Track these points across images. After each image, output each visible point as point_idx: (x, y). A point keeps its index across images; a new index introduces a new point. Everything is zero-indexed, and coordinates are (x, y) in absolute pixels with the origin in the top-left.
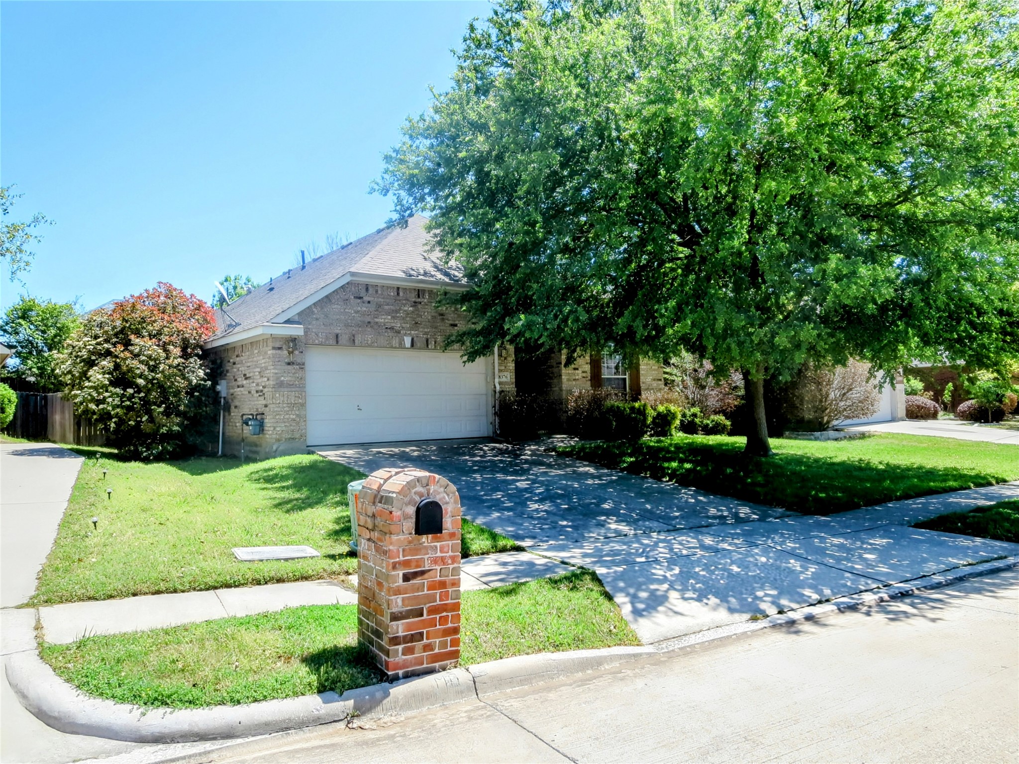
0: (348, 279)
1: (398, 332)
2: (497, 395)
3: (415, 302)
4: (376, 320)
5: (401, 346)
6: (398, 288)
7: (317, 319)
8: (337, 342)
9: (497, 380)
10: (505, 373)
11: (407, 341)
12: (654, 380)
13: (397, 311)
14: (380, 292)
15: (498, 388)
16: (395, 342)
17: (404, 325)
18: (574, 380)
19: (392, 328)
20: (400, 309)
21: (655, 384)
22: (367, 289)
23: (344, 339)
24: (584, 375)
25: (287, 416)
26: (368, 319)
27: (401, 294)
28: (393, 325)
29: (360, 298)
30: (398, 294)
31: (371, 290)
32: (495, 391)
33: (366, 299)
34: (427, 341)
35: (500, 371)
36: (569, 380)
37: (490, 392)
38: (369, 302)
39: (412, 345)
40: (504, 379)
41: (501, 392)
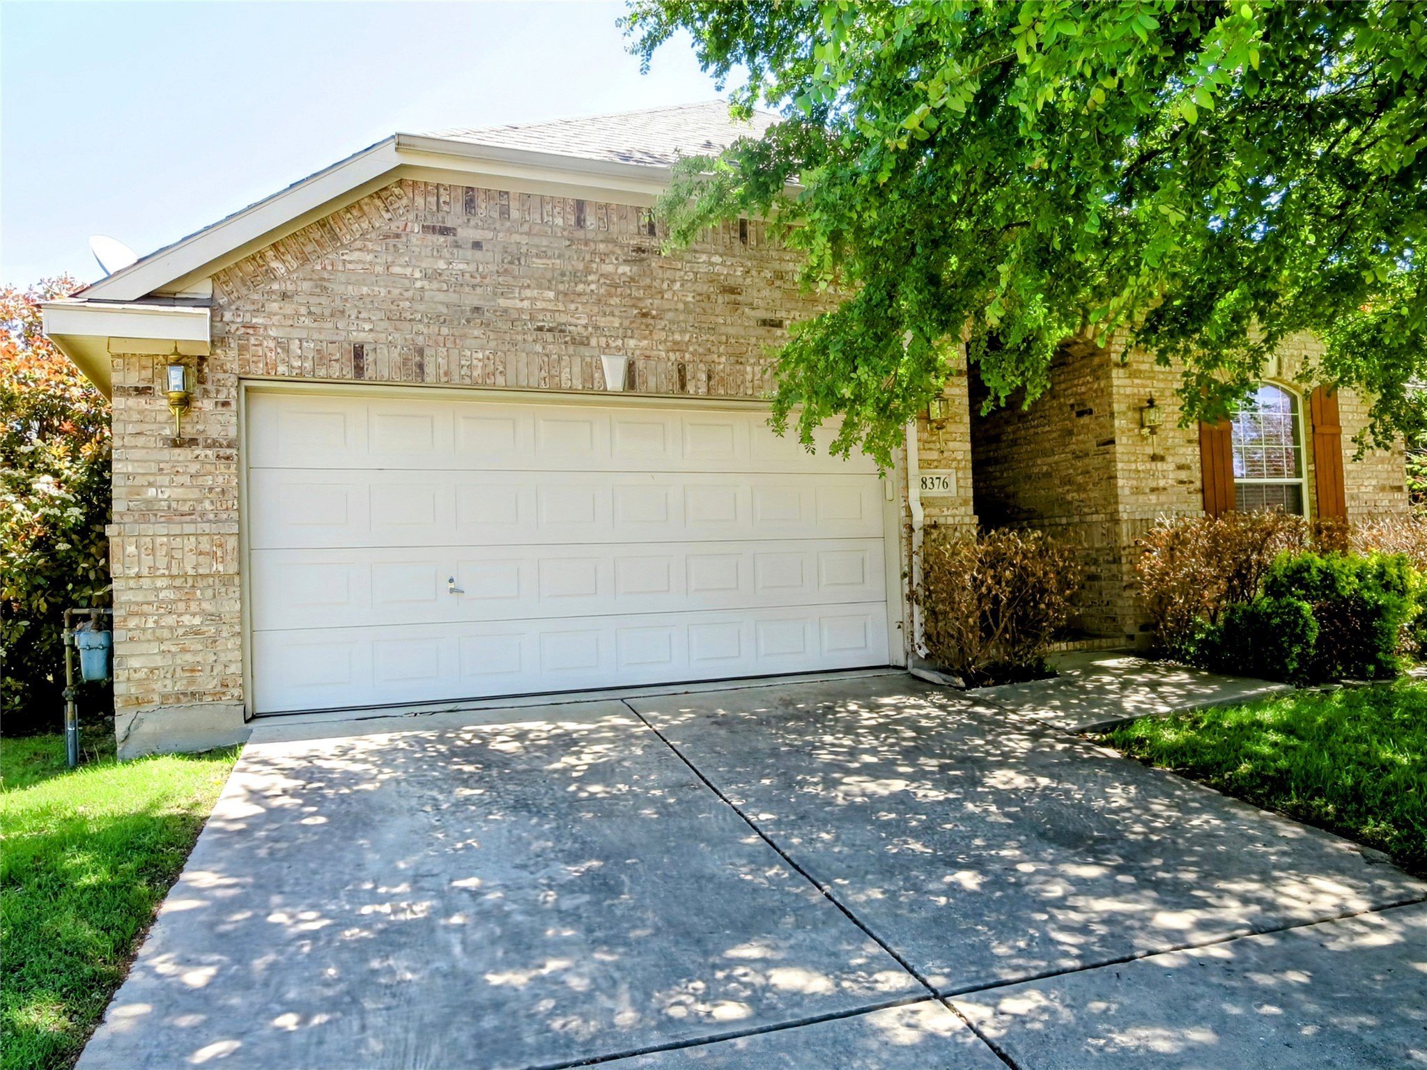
0: (389, 160)
1: (585, 343)
2: (918, 537)
3: (639, 250)
4: (502, 302)
5: (592, 389)
6: (580, 206)
7: (284, 296)
8: (359, 371)
9: (915, 493)
10: (942, 472)
11: (613, 373)
12: (1383, 489)
13: (576, 277)
14: (515, 214)
15: (919, 517)
16: (570, 374)
17: (602, 321)
18: (1153, 490)
19: (558, 330)
20: (588, 272)
21: (1384, 500)
22: (470, 204)
23: (382, 361)
24: (1183, 475)
25: (170, 620)
26: (471, 299)
27: (591, 221)
28: (563, 318)
29: (444, 231)
30: (580, 222)
31: (482, 206)
32: (911, 529)
33: (468, 234)
34: (682, 370)
35: (925, 464)
36: (1137, 491)
37: (896, 531)
38: (477, 245)
39: (631, 381)
40: (937, 491)
41: (929, 529)
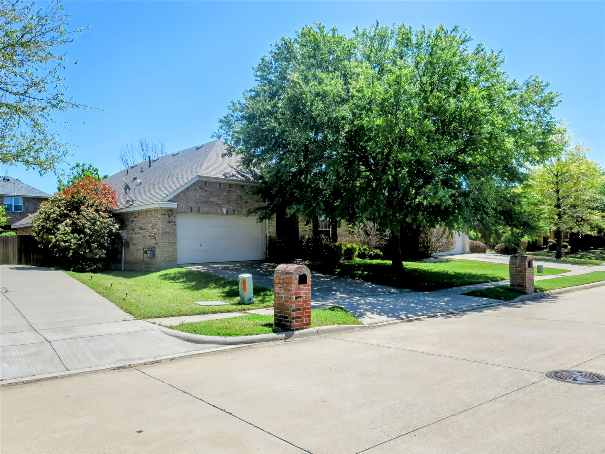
0: (197, 179)
1: (220, 206)
2: (268, 238)
3: (228, 191)
4: (210, 200)
5: (222, 213)
6: (220, 183)
7: (182, 199)
8: (192, 211)
9: (267, 231)
10: (271, 227)
11: (225, 211)
12: (344, 231)
13: (220, 195)
14: (211, 185)
15: (268, 235)
16: (219, 211)
17: (223, 203)
18: (305, 231)
19: (217, 204)
20: (221, 194)
21: (344, 233)
22: (205, 184)
23: (195, 210)
24: (310, 228)
25: (168, 249)
26: (206, 199)
27: (222, 186)
28: (218, 202)
29: (202, 188)
30: (220, 186)
31: (207, 185)
32: (267, 237)
33: (205, 189)
34: (234, 210)
35: (269, 226)
36: (302, 231)
37: (264, 237)
38: (206, 191)
39: (227, 213)
40: (270, 230)
41: (270, 237)
